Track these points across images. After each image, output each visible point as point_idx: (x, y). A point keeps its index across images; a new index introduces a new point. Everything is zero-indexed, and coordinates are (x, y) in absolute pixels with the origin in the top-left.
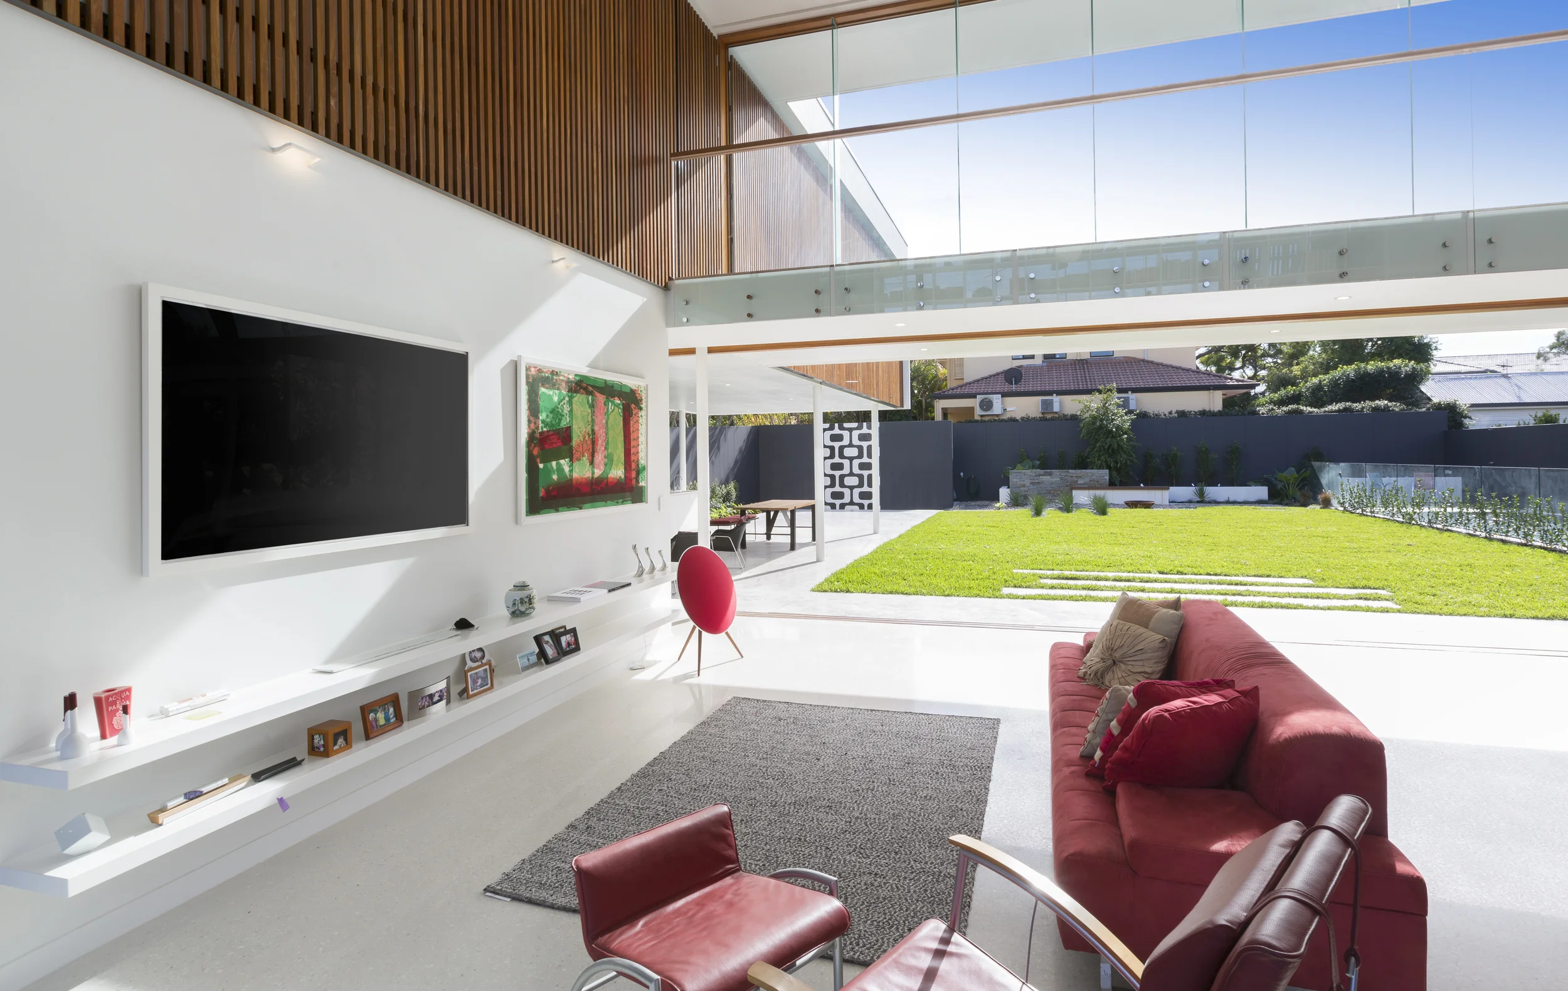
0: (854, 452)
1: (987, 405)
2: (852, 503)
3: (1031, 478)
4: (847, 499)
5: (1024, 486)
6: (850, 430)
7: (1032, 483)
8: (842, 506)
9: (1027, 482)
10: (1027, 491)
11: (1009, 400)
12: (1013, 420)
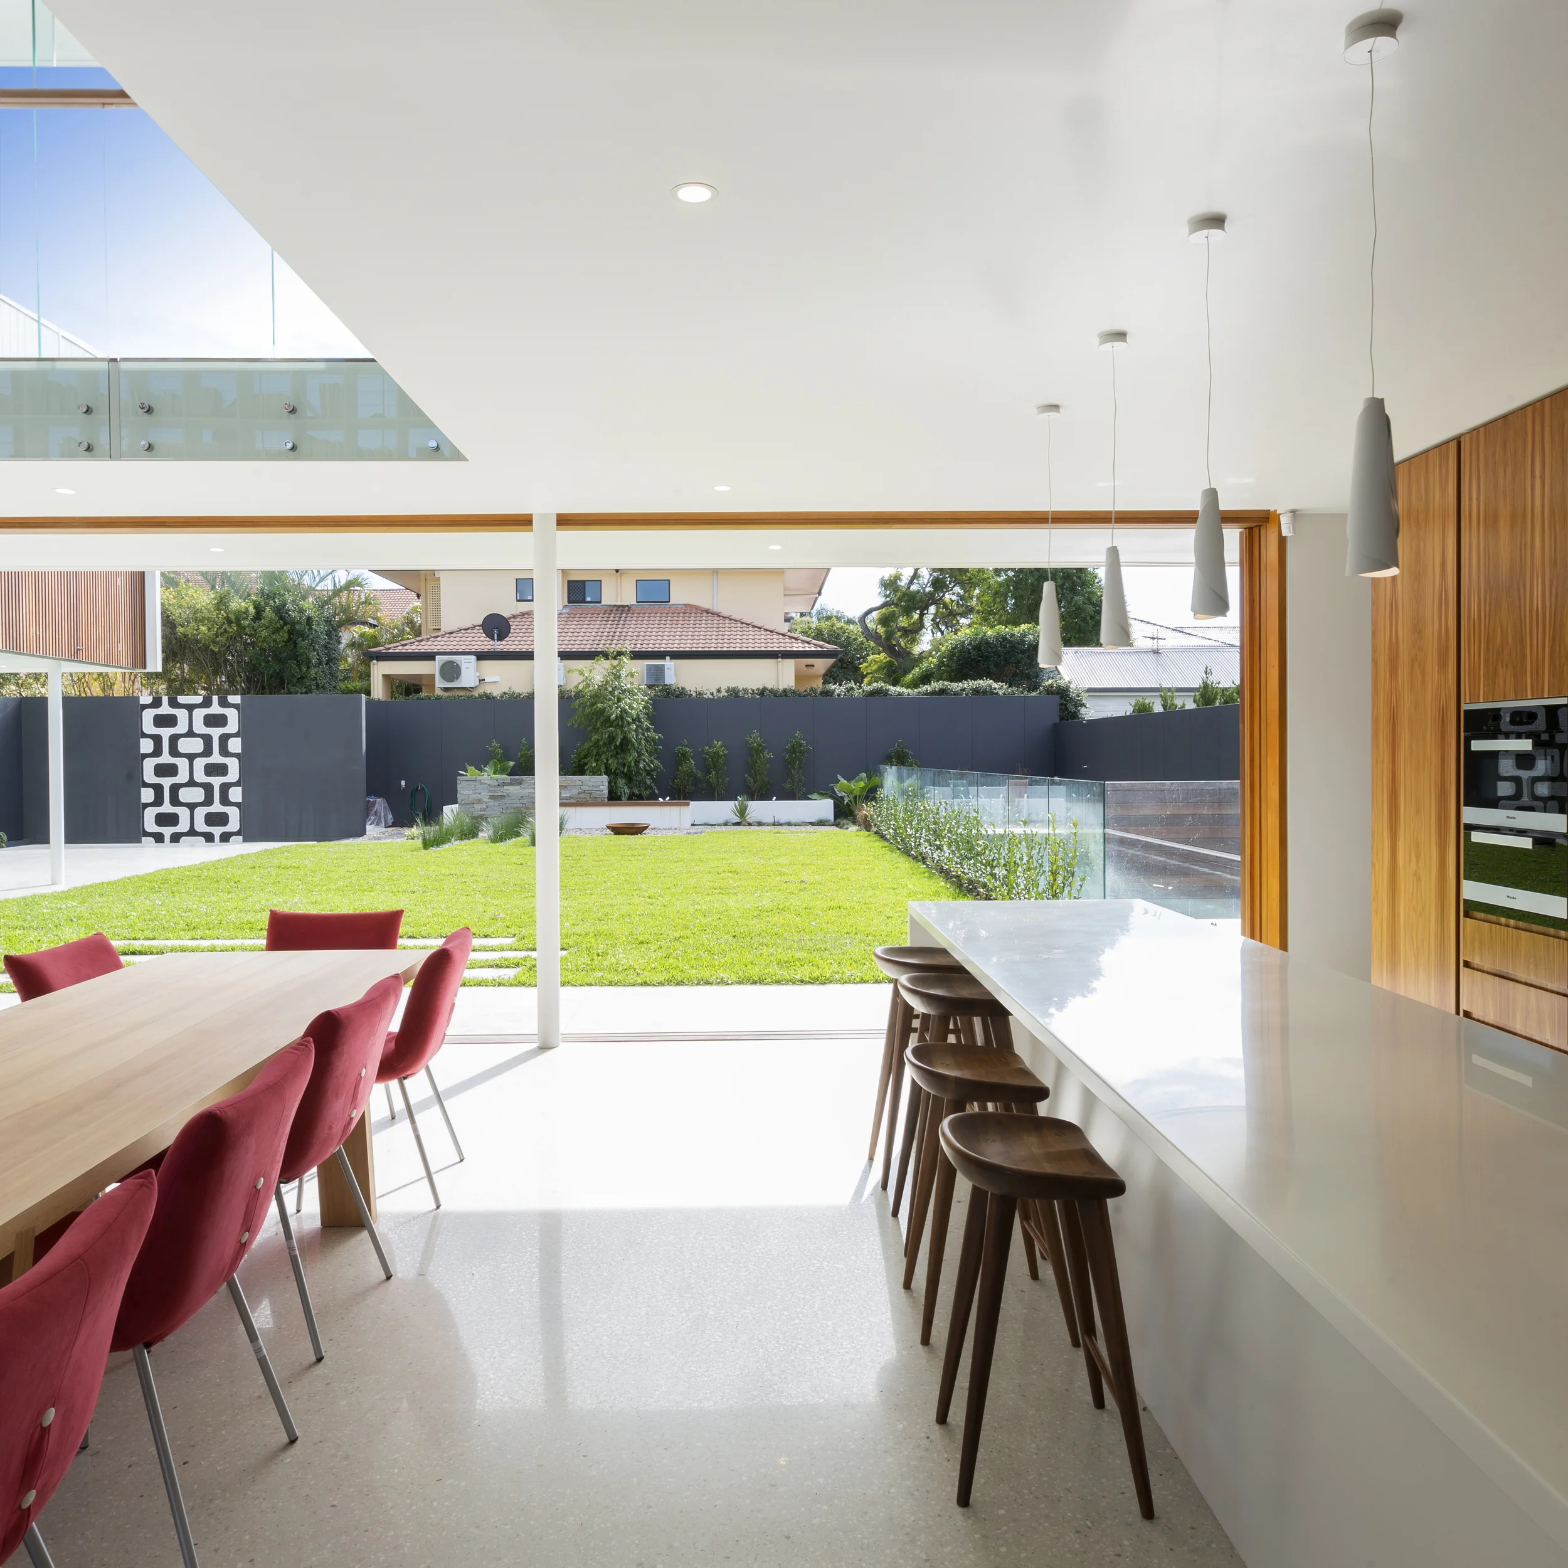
0: (197, 745)
1: (451, 671)
2: (192, 832)
3: (492, 789)
4: (183, 826)
5: (480, 801)
6: (190, 708)
7: (492, 797)
8: (175, 838)
9: (485, 795)
10: (485, 810)
11: (487, 664)
12: (488, 697)
